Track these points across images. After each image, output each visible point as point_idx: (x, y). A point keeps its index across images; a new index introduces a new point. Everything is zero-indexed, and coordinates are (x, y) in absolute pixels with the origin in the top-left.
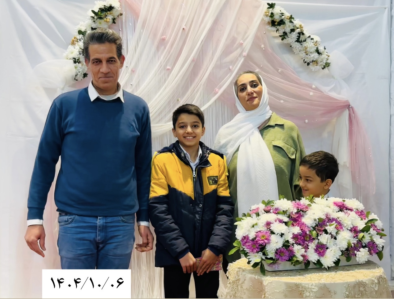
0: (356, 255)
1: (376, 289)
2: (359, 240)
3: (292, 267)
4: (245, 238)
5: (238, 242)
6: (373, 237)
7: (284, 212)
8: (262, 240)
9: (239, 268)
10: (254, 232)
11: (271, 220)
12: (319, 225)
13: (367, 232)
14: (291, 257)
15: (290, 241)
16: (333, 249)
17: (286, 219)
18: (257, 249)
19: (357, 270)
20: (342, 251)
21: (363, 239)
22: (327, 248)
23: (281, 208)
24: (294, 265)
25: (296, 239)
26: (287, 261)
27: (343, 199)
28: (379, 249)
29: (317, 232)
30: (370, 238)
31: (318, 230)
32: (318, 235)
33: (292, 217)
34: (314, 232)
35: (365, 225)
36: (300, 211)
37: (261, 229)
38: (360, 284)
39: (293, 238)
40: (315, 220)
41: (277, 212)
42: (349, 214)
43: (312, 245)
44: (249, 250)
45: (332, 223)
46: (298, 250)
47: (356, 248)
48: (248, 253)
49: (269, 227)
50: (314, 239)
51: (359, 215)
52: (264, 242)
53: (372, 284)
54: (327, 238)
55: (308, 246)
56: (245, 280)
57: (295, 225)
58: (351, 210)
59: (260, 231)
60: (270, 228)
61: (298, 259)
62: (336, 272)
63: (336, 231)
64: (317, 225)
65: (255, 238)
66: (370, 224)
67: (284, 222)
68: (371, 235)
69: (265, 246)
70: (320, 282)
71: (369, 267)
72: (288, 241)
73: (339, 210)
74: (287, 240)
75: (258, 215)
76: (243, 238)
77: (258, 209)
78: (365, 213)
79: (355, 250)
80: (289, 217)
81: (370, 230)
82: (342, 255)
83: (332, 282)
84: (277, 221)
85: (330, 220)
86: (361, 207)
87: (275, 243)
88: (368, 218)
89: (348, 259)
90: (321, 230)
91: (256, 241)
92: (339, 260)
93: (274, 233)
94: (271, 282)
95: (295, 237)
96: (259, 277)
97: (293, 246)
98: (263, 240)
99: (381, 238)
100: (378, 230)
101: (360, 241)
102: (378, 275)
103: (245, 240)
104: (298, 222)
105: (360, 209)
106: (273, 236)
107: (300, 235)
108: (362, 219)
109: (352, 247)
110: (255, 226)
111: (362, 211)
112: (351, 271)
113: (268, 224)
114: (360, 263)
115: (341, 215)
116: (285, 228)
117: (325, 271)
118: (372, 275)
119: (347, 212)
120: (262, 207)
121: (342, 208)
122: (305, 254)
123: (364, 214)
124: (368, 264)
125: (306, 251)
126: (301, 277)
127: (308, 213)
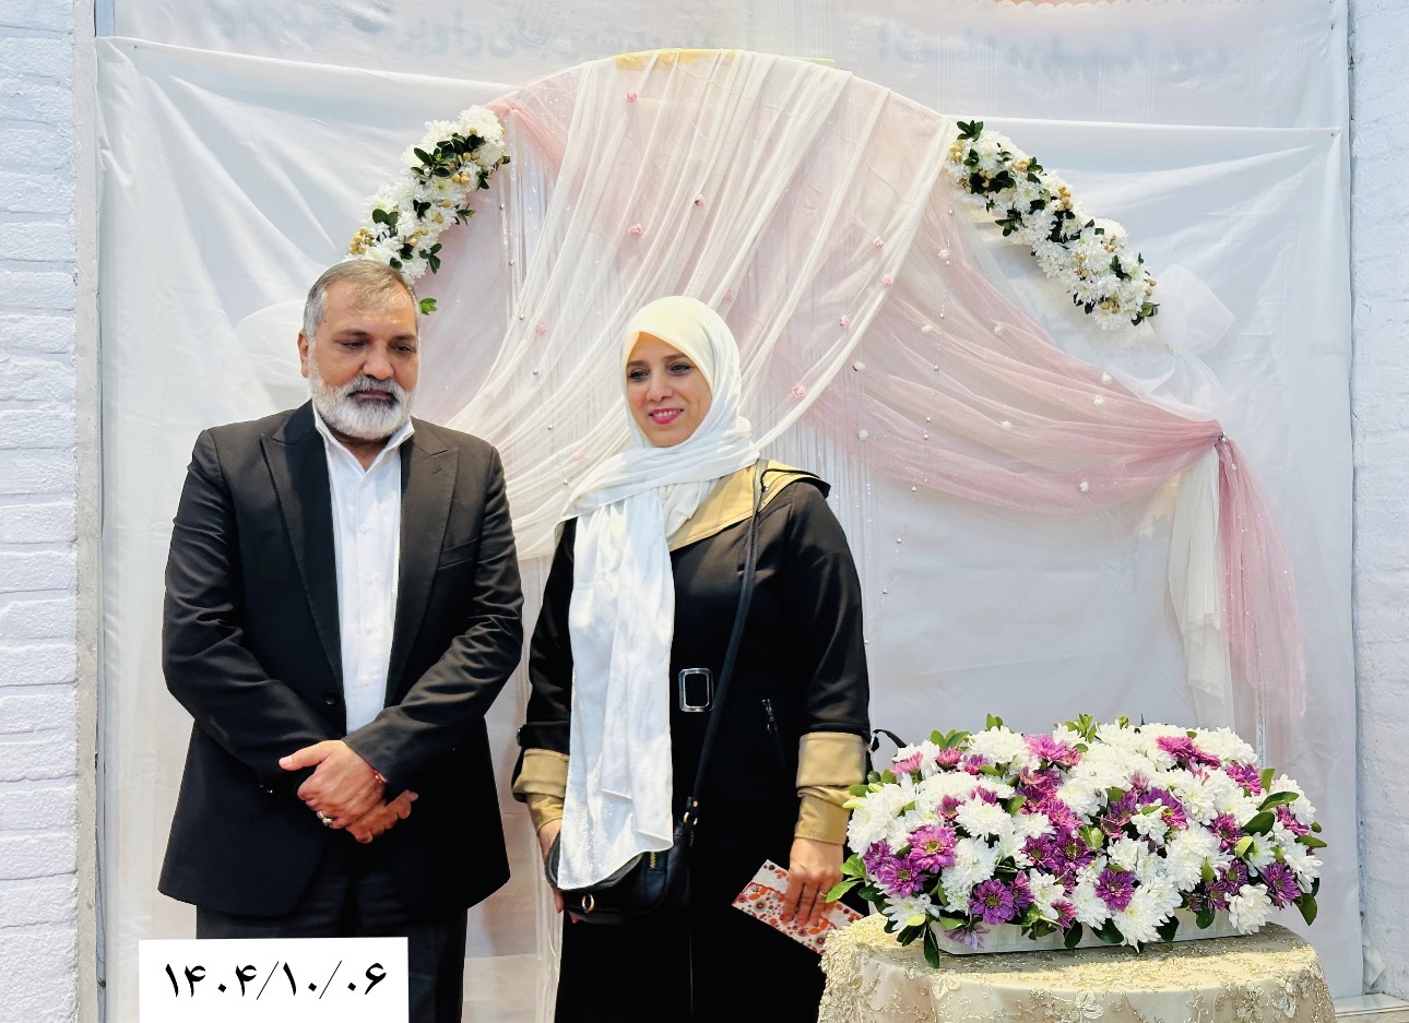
0: (1227, 905)
1: (1290, 1014)
2: (1240, 859)
3: (1026, 944)
4: (878, 849)
5: (855, 861)
6: (1284, 849)
7: (1001, 770)
8: (929, 856)
9: (861, 946)
10: (904, 830)
11: (958, 794)
12: (1109, 810)
13: (1263, 834)
14: (1021, 911)
15: (1016, 859)
16: (1156, 886)
17: (1006, 791)
18: (915, 883)
19: (1231, 956)
20: (1183, 894)
21: (1251, 854)
22: (1137, 884)
23: (991, 755)
24: (1032, 937)
25: (1038, 855)
26: (1007, 921)
27: (1191, 730)
28: (1301, 888)
29: (1103, 832)
30: (1273, 853)
31: (1108, 824)
32: (1106, 844)
33: (1024, 785)
34: (1096, 832)
35: (1258, 812)
36: (1052, 766)
37: (927, 822)
38: (1238, 998)
39: (1028, 850)
40: (1098, 794)
41: (976, 769)
42: (1207, 777)
43: (1088, 874)
44: (887, 886)
45: (1151, 805)
46: (1044, 891)
47: (1229, 885)
48: (884, 896)
49: (951, 816)
50: (1093, 854)
51: (1237, 781)
52: (936, 862)
53: (1278, 997)
54: (1135, 851)
55: (1074, 874)
56: (876, 982)
57: (1034, 809)
58: (1213, 763)
59: (923, 829)
60: (954, 817)
61: (1041, 917)
62: (1164, 959)
63: (1166, 829)
64: (1103, 811)
65: (908, 850)
66: (1274, 810)
67: (998, 800)
68: (1275, 843)
69: (940, 874)
70: (1110, 990)
71: (1271, 944)
72: (1011, 859)
73: (1175, 763)
74: (1007, 855)
75: (918, 776)
76: (871, 850)
77: (918, 757)
78: (1260, 774)
79: (1225, 890)
80: (1015, 784)
81: (1274, 828)
82: (1184, 905)
83: (1149, 991)
84: (978, 796)
85: (1147, 795)
86: (1246, 754)
87: (970, 867)
88: (1268, 791)
89: (1205, 919)
90: (1117, 827)
91: (911, 860)
92: (1174, 922)
93: (967, 835)
94: (959, 989)
95: (1033, 847)
96: (920, 974)
97: (1028, 874)
98: (931, 856)
99: (1309, 852)
100: (1300, 826)
101: (1241, 863)
102: (1297, 968)
103: (877, 857)
104: (1043, 801)
105: (1243, 763)
106: (963, 843)
107: (1051, 842)
108: (1247, 794)
109: (1215, 879)
110: (906, 813)
111: (1250, 768)
112: (1214, 958)
113: (950, 805)
114: (1243, 933)
115: (1181, 782)
116: (1002, 819)
117: (1130, 957)
118: (1277, 967)
119: (1200, 772)
120: (930, 751)
121: (1185, 756)
122: (1067, 900)
123: (1256, 777)
124: (1270, 934)
125: (1068, 893)
126: (1054, 974)
127: (1075, 771)
